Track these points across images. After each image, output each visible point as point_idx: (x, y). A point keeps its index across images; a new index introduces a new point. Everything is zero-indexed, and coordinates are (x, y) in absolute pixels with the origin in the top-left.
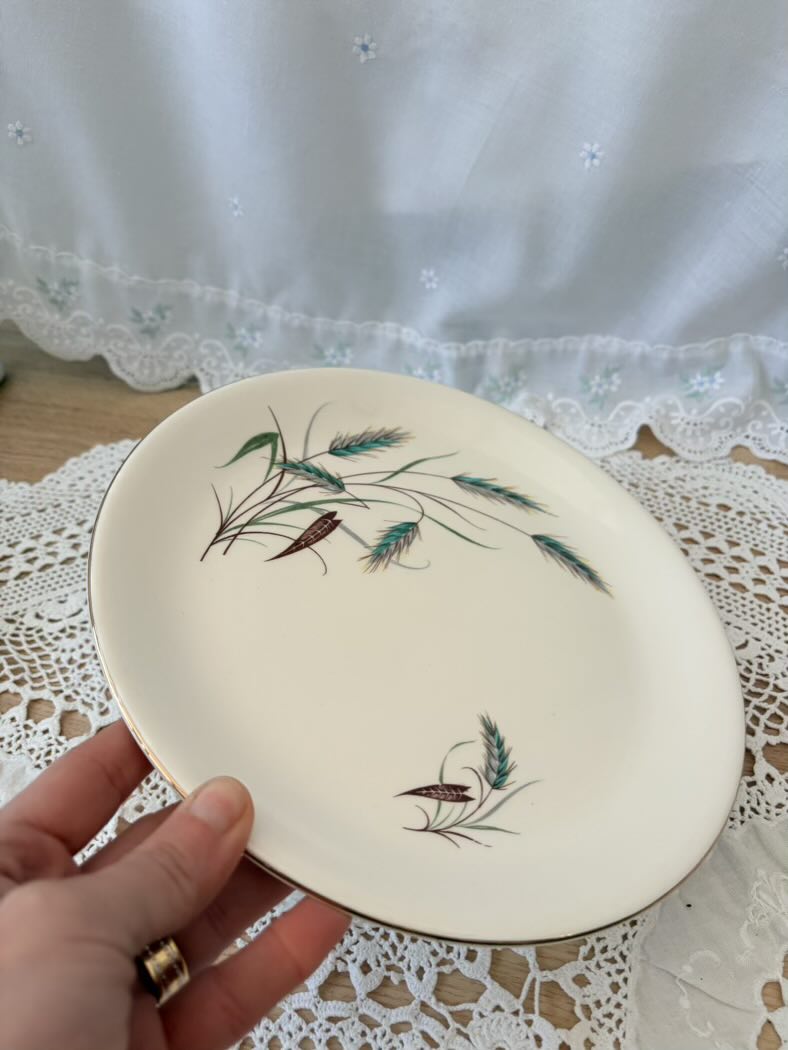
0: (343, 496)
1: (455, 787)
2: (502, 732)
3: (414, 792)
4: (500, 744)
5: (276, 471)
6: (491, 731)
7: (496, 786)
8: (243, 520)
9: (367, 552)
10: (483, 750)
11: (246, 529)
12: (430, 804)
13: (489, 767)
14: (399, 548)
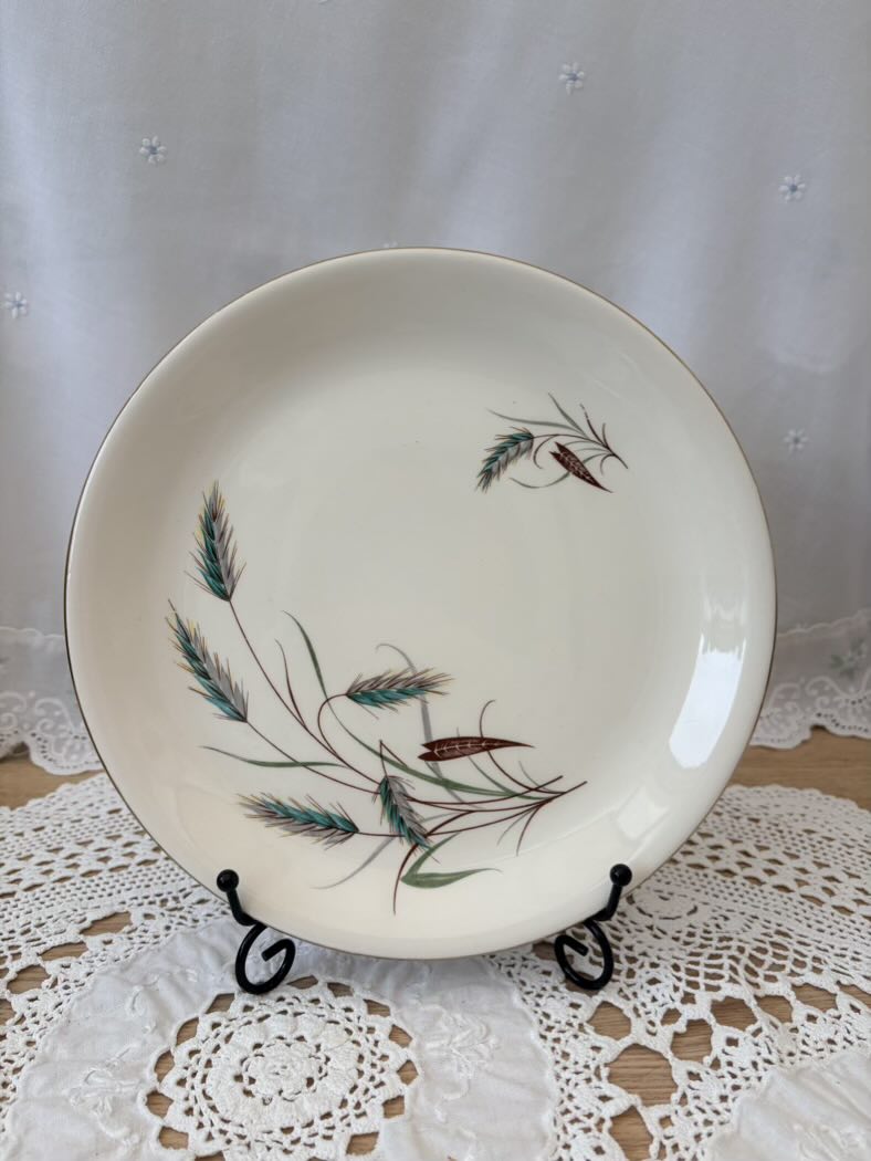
0: (392, 771)
1: (562, 462)
2: (481, 466)
3: (594, 483)
4: (492, 460)
5: (434, 840)
6: (488, 475)
7: (530, 437)
8: (517, 801)
9: (429, 697)
10: (510, 467)
11: (520, 790)
12: (592, 467)
13: (519, 453)
14: (394, 681)
